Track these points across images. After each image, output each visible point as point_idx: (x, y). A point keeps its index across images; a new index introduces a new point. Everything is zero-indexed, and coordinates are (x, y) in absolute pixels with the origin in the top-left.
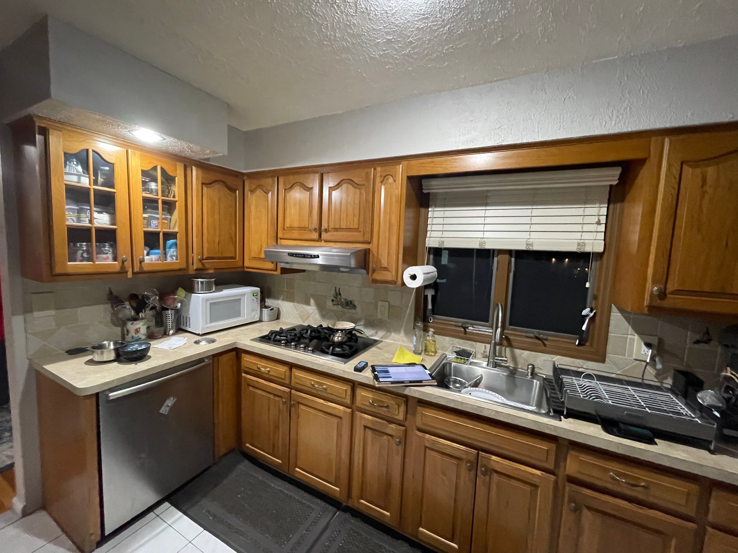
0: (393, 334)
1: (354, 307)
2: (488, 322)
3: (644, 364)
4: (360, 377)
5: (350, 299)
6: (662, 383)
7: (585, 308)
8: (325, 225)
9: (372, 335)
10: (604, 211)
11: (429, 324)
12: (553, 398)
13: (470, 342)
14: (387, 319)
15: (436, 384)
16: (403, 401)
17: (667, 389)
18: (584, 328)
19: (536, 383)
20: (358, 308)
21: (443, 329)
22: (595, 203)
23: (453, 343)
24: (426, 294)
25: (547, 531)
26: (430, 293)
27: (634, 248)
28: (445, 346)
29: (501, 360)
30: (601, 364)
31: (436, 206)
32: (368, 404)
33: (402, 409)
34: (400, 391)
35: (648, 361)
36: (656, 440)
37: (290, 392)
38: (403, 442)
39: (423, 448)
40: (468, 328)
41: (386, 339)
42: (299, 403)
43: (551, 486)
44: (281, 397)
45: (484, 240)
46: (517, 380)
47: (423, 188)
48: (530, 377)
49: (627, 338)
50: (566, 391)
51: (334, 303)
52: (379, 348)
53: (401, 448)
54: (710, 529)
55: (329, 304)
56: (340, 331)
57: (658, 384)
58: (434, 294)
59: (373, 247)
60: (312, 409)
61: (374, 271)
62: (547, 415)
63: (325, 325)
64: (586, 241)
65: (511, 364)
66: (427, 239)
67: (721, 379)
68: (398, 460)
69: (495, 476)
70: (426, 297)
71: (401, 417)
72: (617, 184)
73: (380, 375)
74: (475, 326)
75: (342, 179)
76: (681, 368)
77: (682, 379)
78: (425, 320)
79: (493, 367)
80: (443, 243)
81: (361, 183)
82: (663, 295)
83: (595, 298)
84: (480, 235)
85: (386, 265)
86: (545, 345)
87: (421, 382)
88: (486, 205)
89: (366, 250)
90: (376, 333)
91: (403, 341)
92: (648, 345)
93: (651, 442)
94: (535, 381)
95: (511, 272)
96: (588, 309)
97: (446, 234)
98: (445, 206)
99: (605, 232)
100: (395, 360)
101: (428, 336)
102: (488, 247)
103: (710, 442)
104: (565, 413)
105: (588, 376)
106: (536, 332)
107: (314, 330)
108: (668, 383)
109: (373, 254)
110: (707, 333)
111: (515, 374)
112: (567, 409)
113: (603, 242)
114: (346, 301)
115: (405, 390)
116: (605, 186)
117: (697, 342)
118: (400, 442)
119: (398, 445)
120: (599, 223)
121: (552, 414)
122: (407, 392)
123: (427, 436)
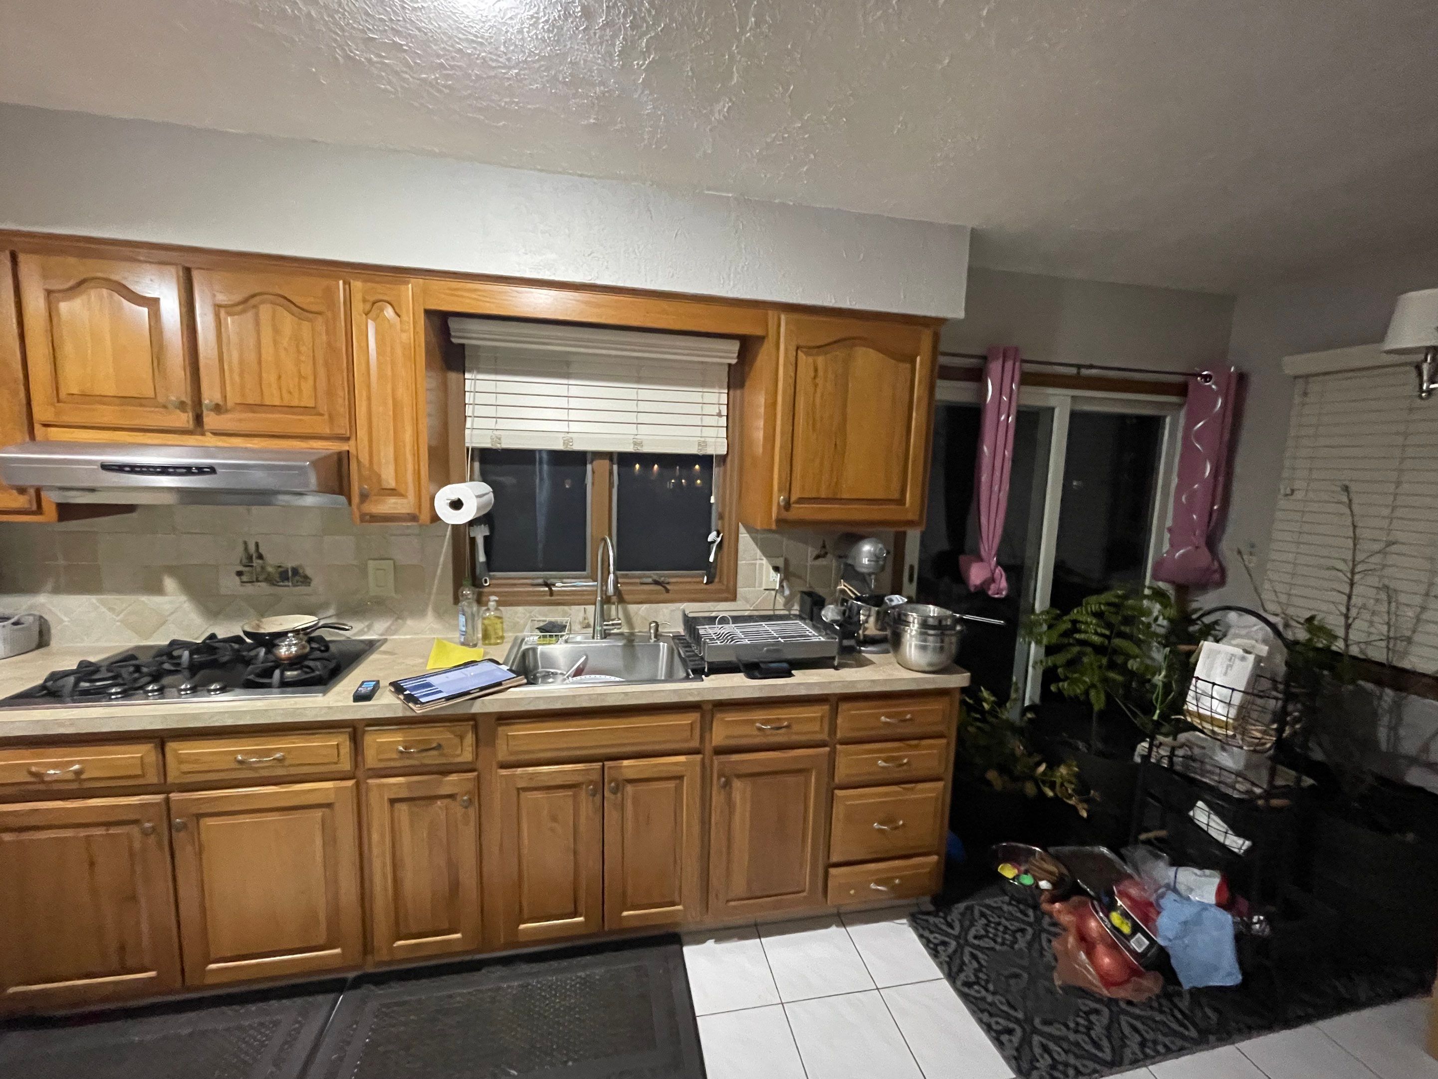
0: (410, 622)
1: (306, 580)
2: (584, 570)
3: (773, 593)
4: (372, 708)
5: (290, 564)
6: (789, 610)
7: (710, 533)
8: (210, 394)
9: (361, 632)
10: (724, 399)
11: (486, 590)
12: (689, 656)
13: (560, 608)
14: (393, 594)
15: (525, 681)
16: (470, 727)
17: (795, 615)
18: (711, 559)
19: (663, 646)
20: (317, 581)
21: (514, 594)
22: (713, 386)
23: (532, 614)
24: (472, 536)
25: (696, 829)
26: (480, 534)
27: (759, 450)
28: (518, 623)
29: (613, 625)
30: (733, 603)
31: (480, 371)
32: (395, 756)
33: (470, 738)
34: (461, 711)
35: (777, 588)
36: (793, 672)
37: (167, 801)
38: (476, 800)
39: (515, 792)
40: (554, 585)
41: (393, 634)
42: (199, 816)
43: (698, 769)
44: (136, 822)
45: (570, 435)
46: (637, 648)
47: (453, 334)
48: (653, 639)
49: (755, 564)
50: (705, 643)
51: (245, 578)
52: (385, 653)
53: (472, 812)
54: (838, 747)
55: (230, 584)
56: (290, 635)
57: (786, 612)
58: (488, 534)
59: (359, 447)
60: (242, 816)
61: (364, 497)
62: (687, 678)
63: (221, 635)
64: (707, 439)
65: (625, 630)
66: (467, 432)
67: (837, 594)
68: (469, 833)
69: (629, 788)
70: (473, 540)
71: (467, 756)
72: (737, 363)
73: (417, 693)
74: (565, 580)
75: (252, 292)
76: (805, 589)
77: (808, 600)
78: (476, 583)
79: (602, 638)
80: (500, 439)
81: (314, 308)
82: (788, 506)
83: (721, 517)
84: (562, 427)
85: (392, 484)
86: (667, 591)
87: (500, 684)
88: (567, 376)
89: (340, 454)
90: (369, 627)
91: (433, 631)
92: (776, 569)
93: (790, 675)
94: (661, 644)
95: (613, 487)
96: (714, 534)
97: (503, 424)
98: (496, 372)
99: (727, 427)
100: (431, 666)
101: (488, 609)
102: (577, 447)
103: (833, 658)
104: (706, 670)
105: (723, 621)
106: (654, 574)
107: (195, 649)
108: (796, 609)
109: (358, 461)
110: (824, 547)
111: (633, 641)
112: (708, 663)
113: (726, 441)
114: (280, 569)
115: (472, 705)
116: (722, 364)
117: (817, 557)
118: (470, 801)
119: (466, 807)
120: (719, 415)
121: (692, 676)
122: (478, 707)
123: (519, 771)
